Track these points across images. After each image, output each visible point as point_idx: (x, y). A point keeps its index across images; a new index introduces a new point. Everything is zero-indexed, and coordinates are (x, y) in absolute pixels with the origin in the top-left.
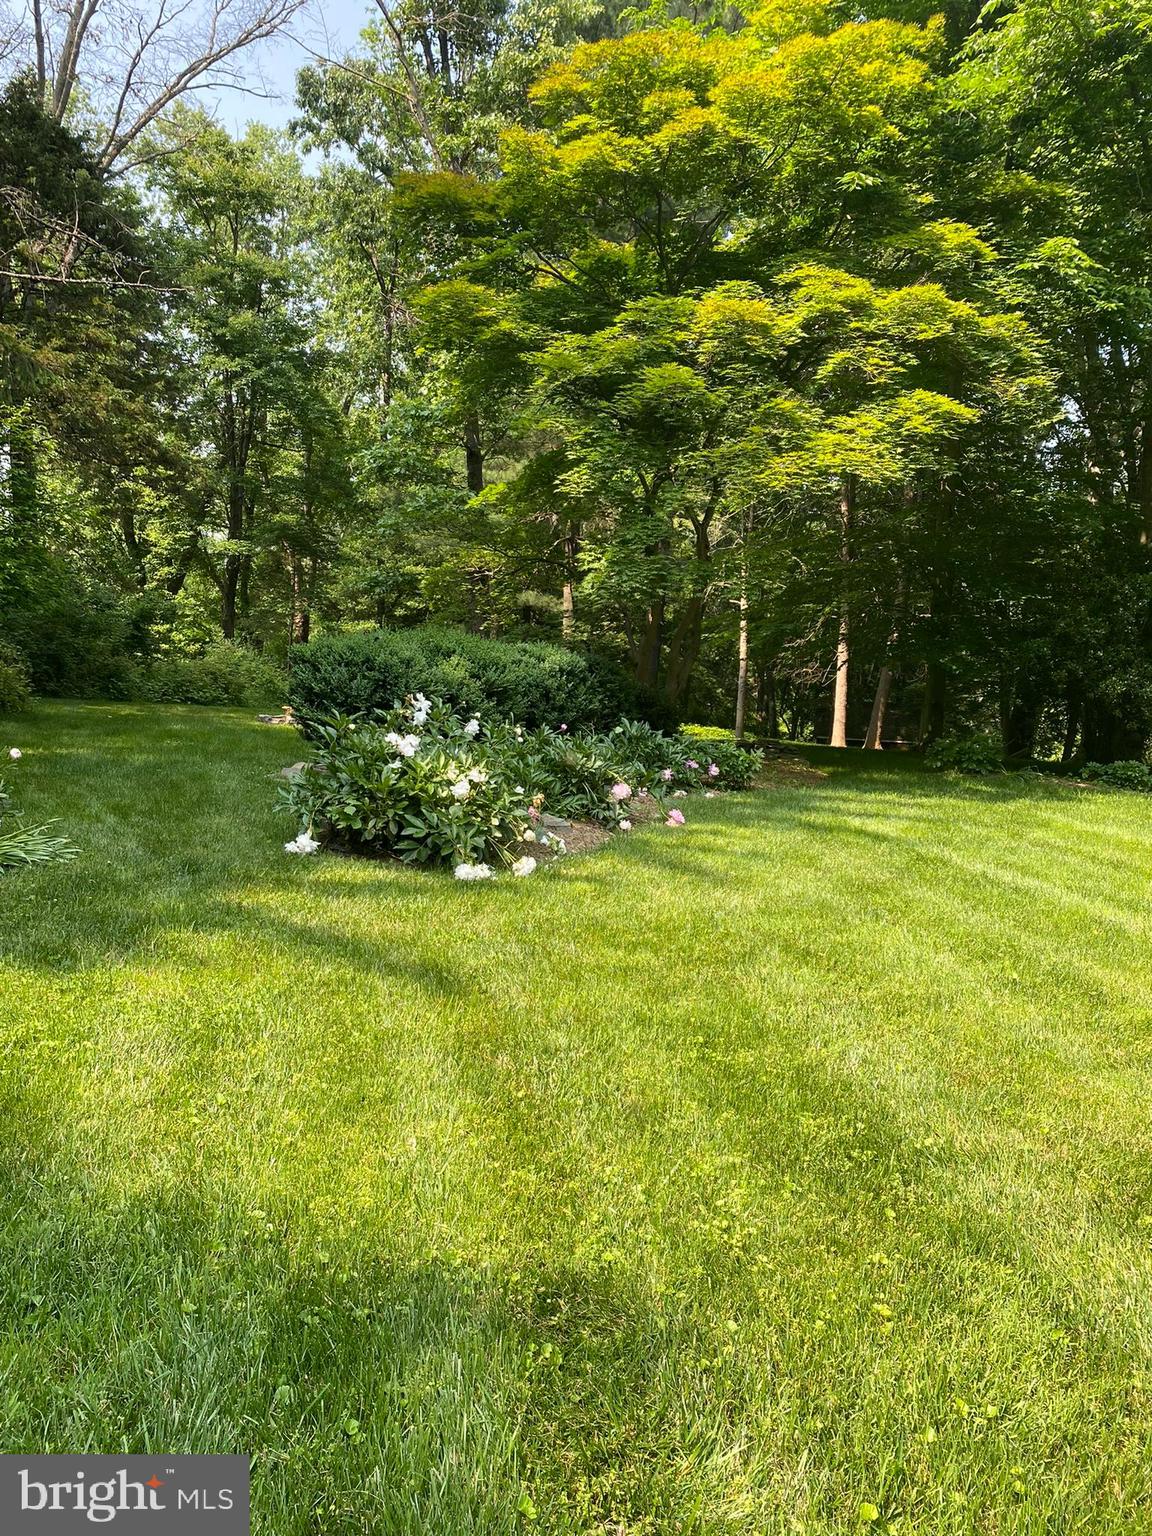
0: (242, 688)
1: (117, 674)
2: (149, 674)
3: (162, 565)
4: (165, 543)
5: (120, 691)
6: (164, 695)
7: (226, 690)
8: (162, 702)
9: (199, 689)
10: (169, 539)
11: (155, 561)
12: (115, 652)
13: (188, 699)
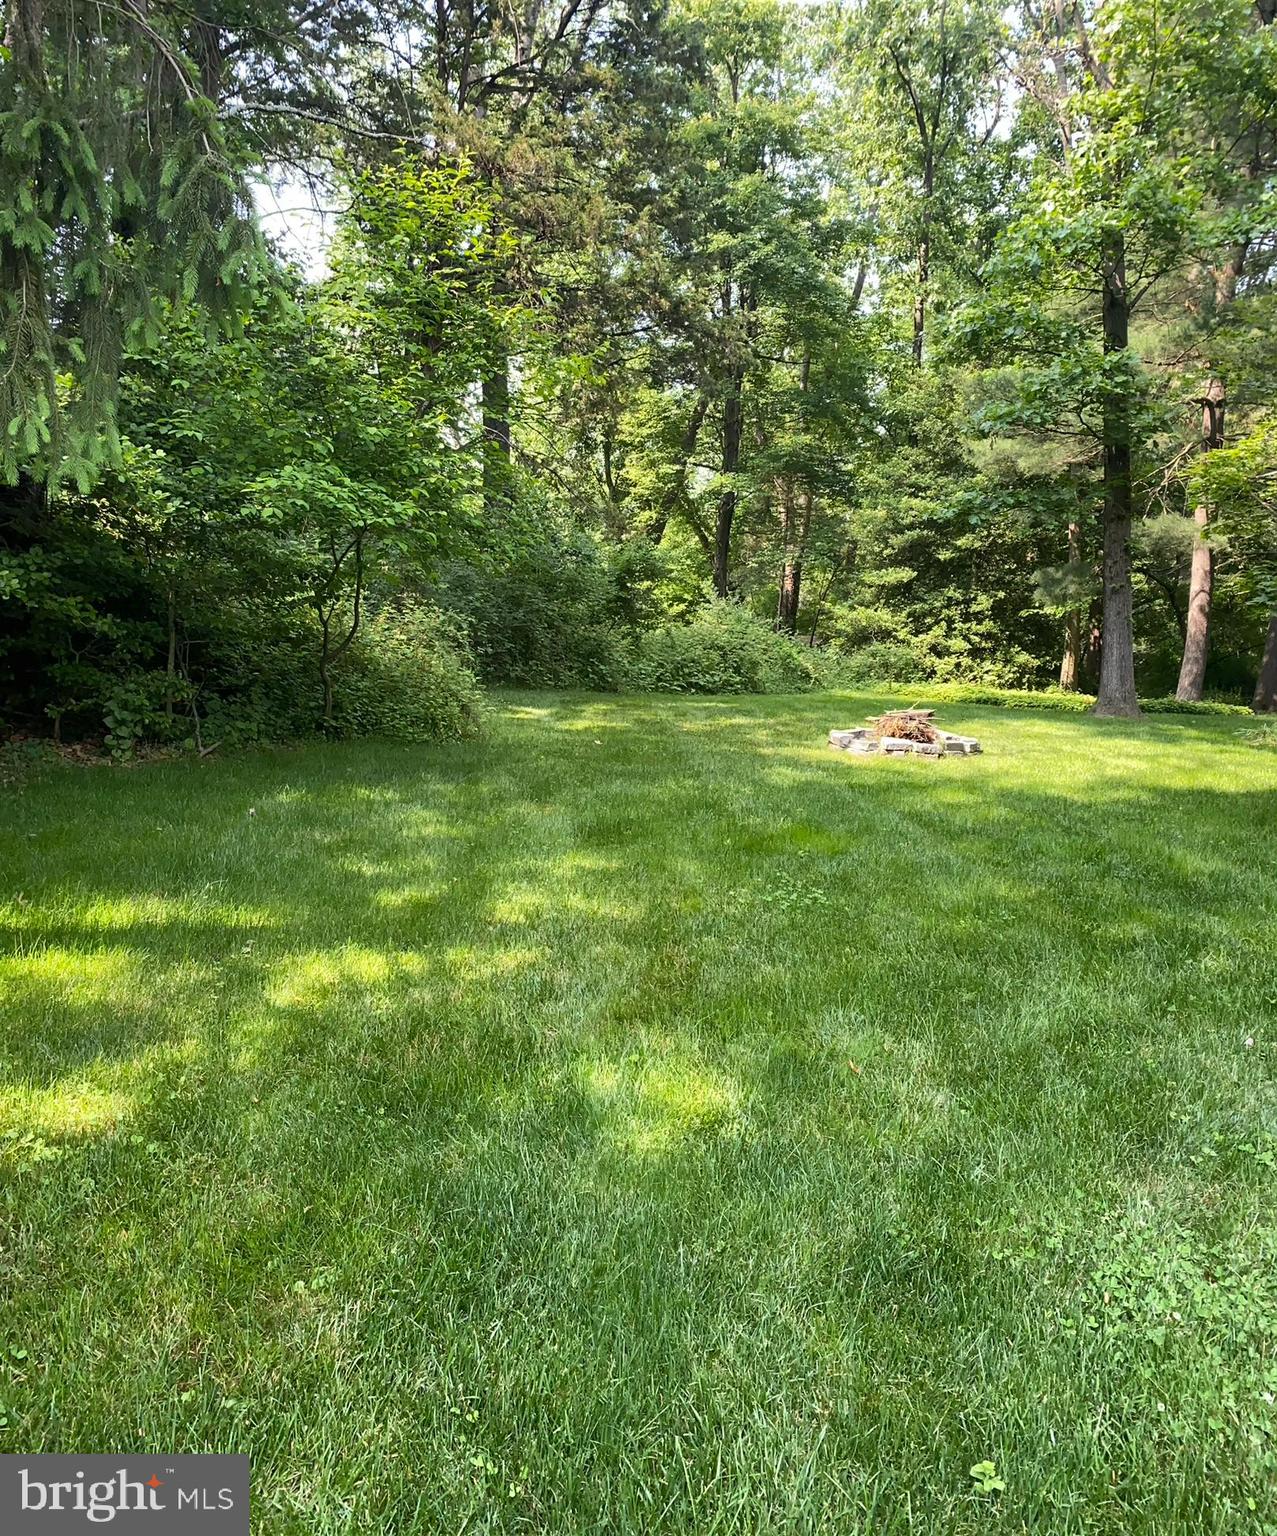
0: (755, 665)
1: (595, 653)
2: (637, 650)
3: (643, 509)
4: (646, 481)
5: (602, 677)
6: (659, 679)
7: (737, 671)
8: (656, 689)
9: (705, 672)
10: (652, 476)
11: (634, 504)
12: (595, 620)
13: (691, 685)
